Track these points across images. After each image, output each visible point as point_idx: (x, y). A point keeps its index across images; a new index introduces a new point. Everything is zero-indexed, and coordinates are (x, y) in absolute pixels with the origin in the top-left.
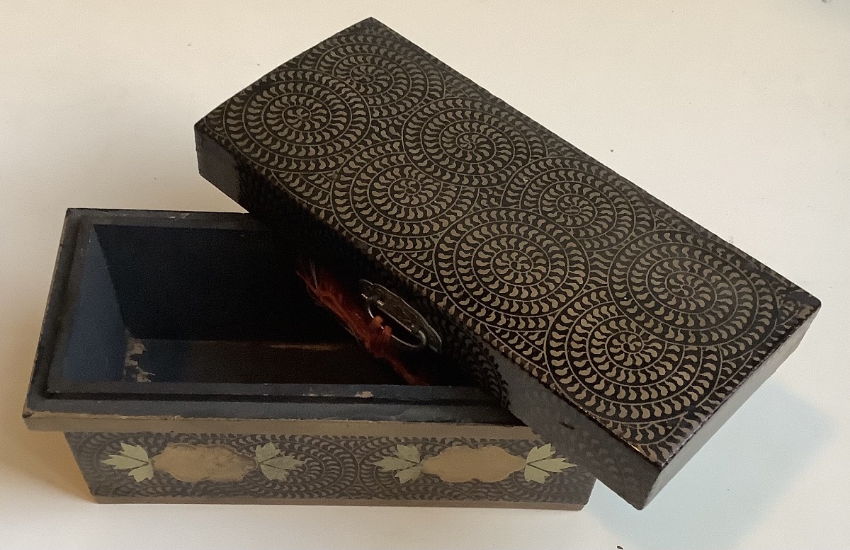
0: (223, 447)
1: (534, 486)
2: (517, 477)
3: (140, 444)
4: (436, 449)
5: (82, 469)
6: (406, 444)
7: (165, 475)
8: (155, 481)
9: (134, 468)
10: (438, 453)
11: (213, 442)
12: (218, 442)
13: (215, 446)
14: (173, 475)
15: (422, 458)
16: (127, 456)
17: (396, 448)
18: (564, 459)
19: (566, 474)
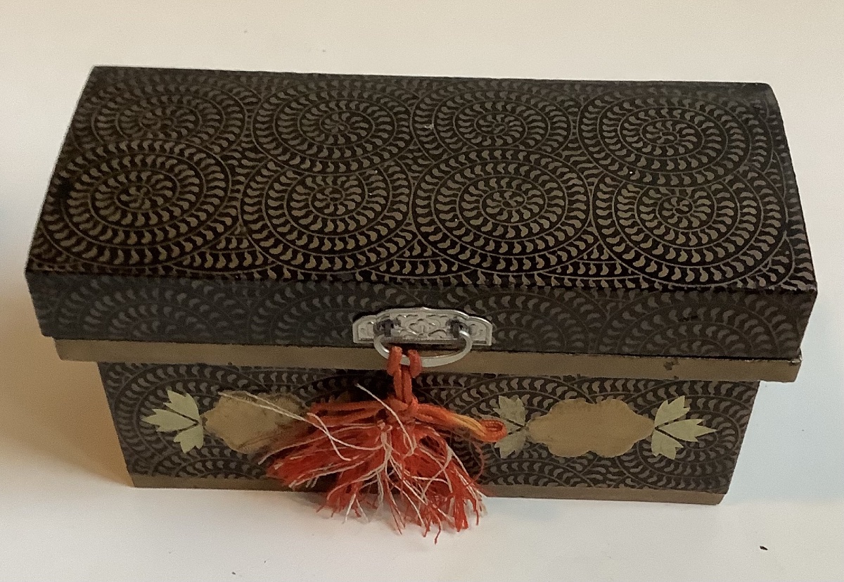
0: (290, 397)
1: (663, 464)
2: (642, 447)
3: (189, 391)
4: (546, 404)
5: (119, 431)
6: (509, 396)
7: (216, 441)
8: (205, 452)
9: (181, 430)
10: (548, 409)
11: (278, 390)
12: (283, 389)
13: (279, 397)
14: (227, 442)
15: (528, 418)
16: (173, 411)
17: (497, 402)
18: (700, 421)
19: (702, 445)
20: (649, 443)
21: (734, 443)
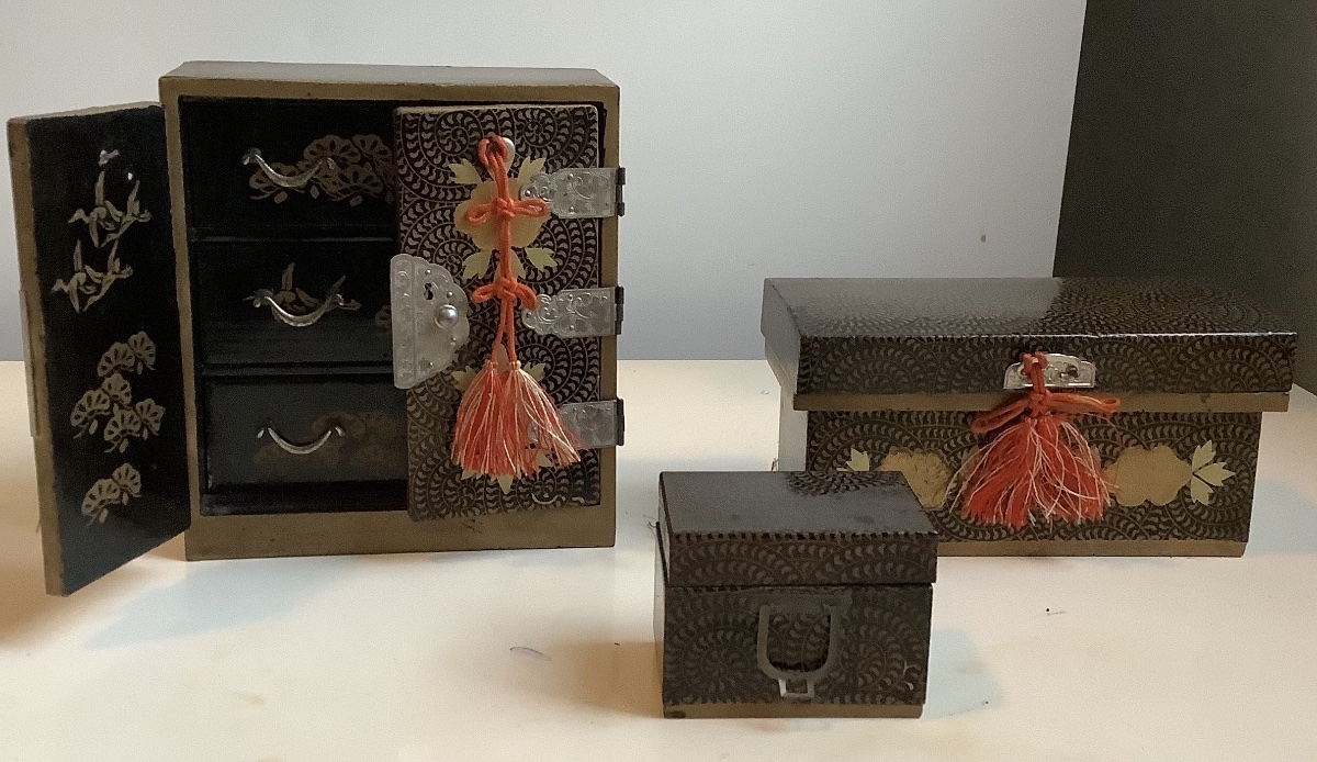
0: (936, 452)
1: (1200, 510)
2: (1184, 493)
3: (867, 449)
4: (1115, 452)
18: (1224, 464)
19: (1227, 489)
20: (1189, 489)
21: (1249, 486)
